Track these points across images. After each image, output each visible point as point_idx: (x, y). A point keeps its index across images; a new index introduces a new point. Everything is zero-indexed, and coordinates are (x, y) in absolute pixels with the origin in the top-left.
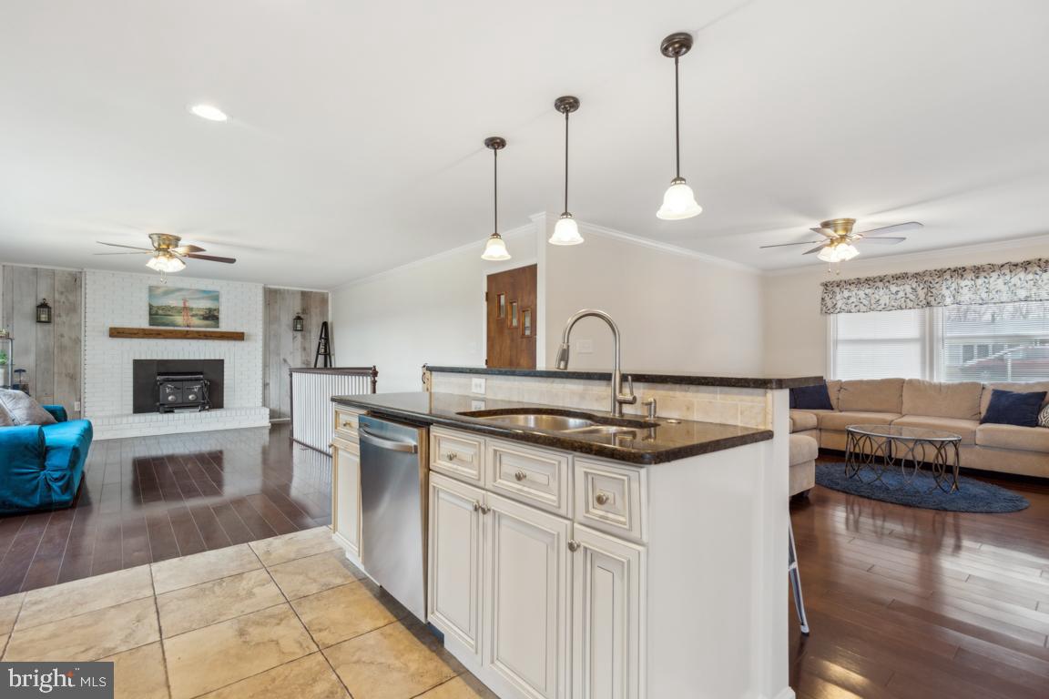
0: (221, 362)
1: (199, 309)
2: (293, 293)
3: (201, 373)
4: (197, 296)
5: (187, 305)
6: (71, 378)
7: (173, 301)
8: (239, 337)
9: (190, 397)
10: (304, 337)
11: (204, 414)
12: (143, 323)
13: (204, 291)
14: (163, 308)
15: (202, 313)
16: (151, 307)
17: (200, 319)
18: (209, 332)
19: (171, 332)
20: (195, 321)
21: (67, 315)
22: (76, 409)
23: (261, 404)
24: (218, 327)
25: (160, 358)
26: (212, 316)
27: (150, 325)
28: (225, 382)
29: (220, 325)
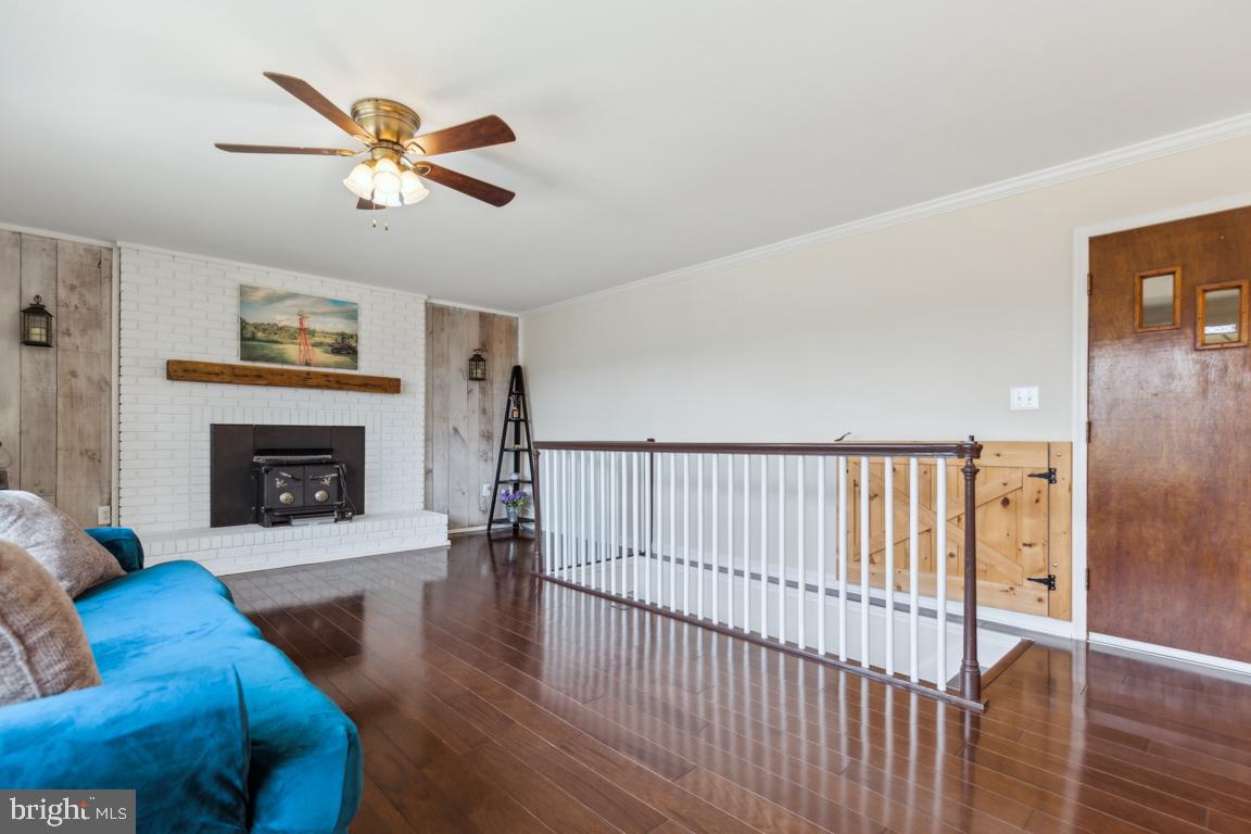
0: (360, 431)
1: (325, 334)
2: (469, 314)
3: (329, 451)
4: (326, 309)
5: (306, 324)
6: (92, 458)
7: (283, 317)
8: (391, 386)
9: (317, 495)
10: (483, 391)
12: (227, 352)
13: (335, 302)
14: (265, 328)
15: (329, 340)
16: (243, 325)
17: (326, 352)
18: (342, 376)
19: (281, 373)
20: (320, 355)
21: (84, 331)
23: (422, 506)
24: (356, 368)
25: (257, 421)
26: (346, 347)
28: (367, 467)
29: (360, 363)
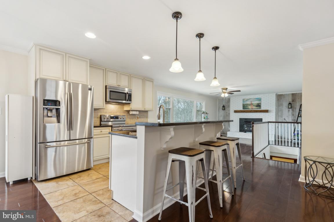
0: (261, 119)
1: (255, 104)
4: (255, 100)
5: (252, 103)
7: (249, 102)
8: (267, 111)
9: (251, 129)
10: (293, 110)
12: (241, 108)
13: (257, 98)
14: (246, 104)
16: (243, 104)
18: (257, 110)
19: (247, 111)
20: (254, 107)
21: (228, 108)
22: (229, 129)
24: (260, 109)
25: (245, 118)
26: (259, 105)
27: (243, 109)
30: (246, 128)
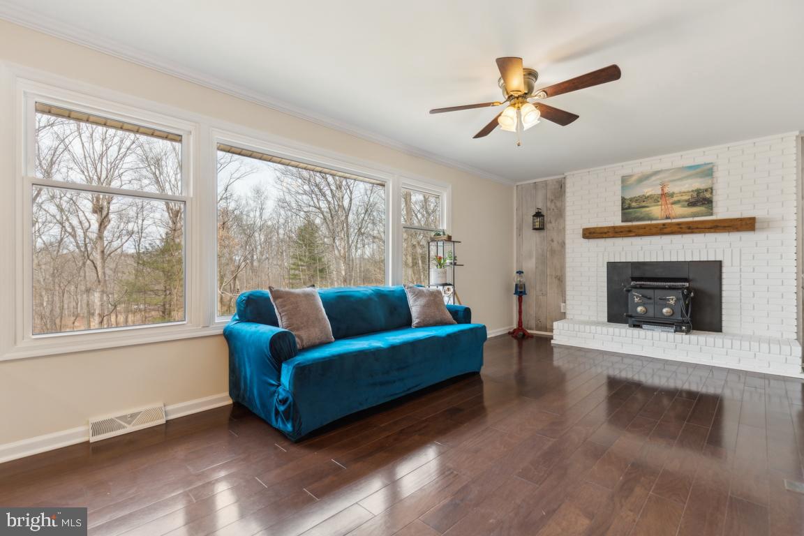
0: (719, 264)
1: (682, 193)
3: (686, 280)
4: (683, 175)
5: (666, 190)
6: (559, 279)
7: (650, 189)
8: (747, 224)
9: (665, 310)
11: (679, 336)
12: (616, 220)
13: (690, 168)
14: (636, 200)
15: (686, 197)
16: (623, 200)
17: (684, 206)
18: (696, 222)
19: (644, 227)
20: (678, 210)
21: (556, 220)
23: (795, 336)
24: (712, 214)
25: (635, 260)
26: (703, 200)
27: (622, 221)
28: (724, 294)
29: (715, 210)
30: (638, 305)
